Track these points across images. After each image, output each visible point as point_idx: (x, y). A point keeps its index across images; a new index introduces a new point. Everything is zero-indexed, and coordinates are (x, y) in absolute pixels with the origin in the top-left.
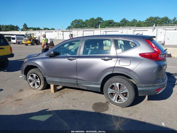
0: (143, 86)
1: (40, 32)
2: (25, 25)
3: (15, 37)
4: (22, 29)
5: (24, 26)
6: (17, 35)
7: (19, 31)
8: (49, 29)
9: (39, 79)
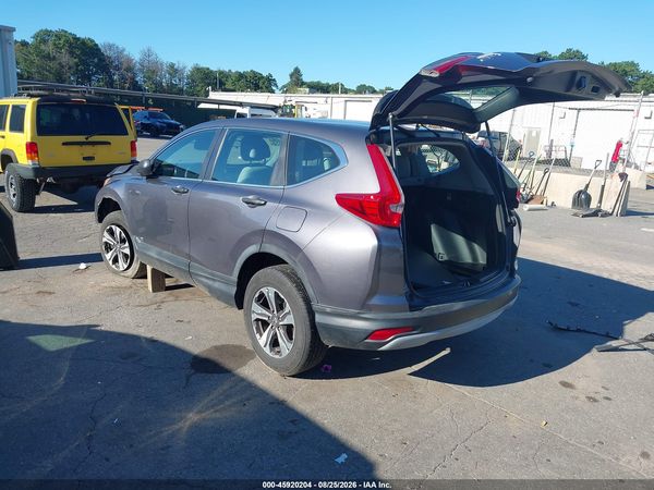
0: (328, 310)
1: (329, 100)
2: (296, 74)
3: (245, 111)
4: (284, 86)
5: (291, 76)
6: (253, 106)
7: (273, 92)
8: (346, 91)
9: (127, 244)
